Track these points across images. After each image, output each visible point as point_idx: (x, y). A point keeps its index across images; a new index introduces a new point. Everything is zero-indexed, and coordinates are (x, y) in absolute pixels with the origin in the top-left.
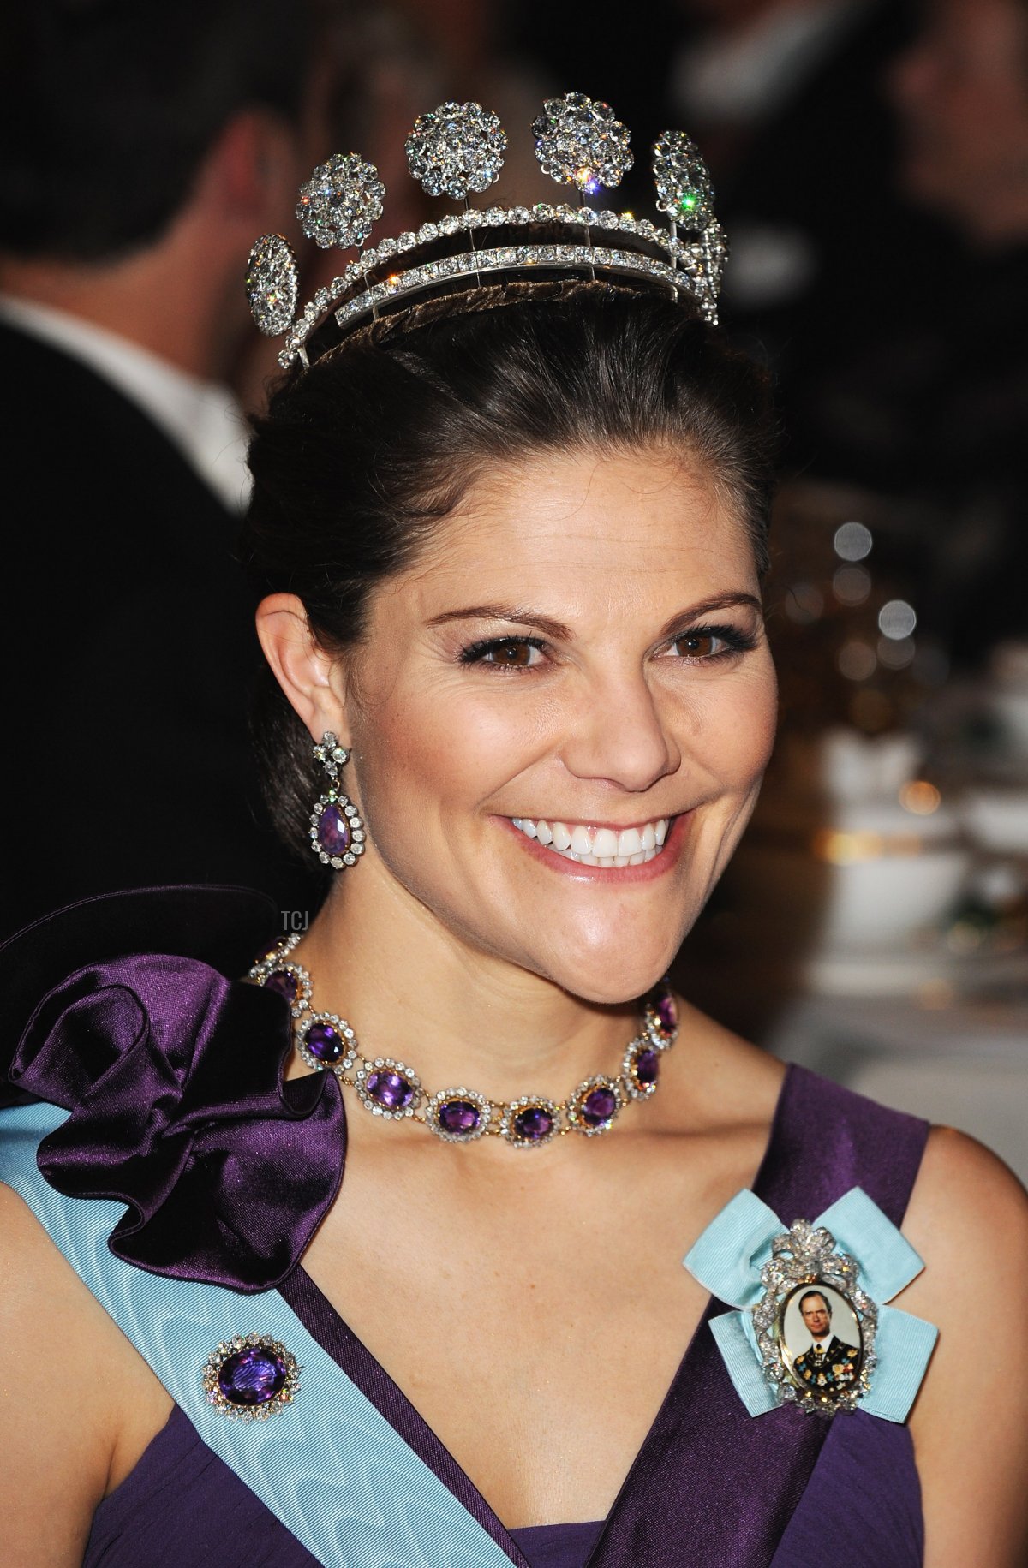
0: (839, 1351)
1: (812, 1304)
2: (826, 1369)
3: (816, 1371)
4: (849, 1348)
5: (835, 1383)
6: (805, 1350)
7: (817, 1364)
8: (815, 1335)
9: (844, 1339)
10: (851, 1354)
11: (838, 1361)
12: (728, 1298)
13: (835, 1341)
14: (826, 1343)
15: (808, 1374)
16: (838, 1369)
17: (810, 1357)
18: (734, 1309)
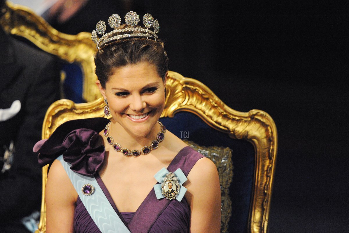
0: (173, 191)
1: (170, 184)
2: (170, 193)
3: (169, 193)
4: (174, 191)
5: (171, 195)
6: (168, 190)
7: (169, 192)
8: (170, 188)
9: (174, 189)
10: (174, 192)
11: (172, 192)
12: (159, 182)
13: (172, 190)
14: (171, 190)
15: (168, 194)
16: (172, 194)
17: (168, 192)
18: (160, 183)
